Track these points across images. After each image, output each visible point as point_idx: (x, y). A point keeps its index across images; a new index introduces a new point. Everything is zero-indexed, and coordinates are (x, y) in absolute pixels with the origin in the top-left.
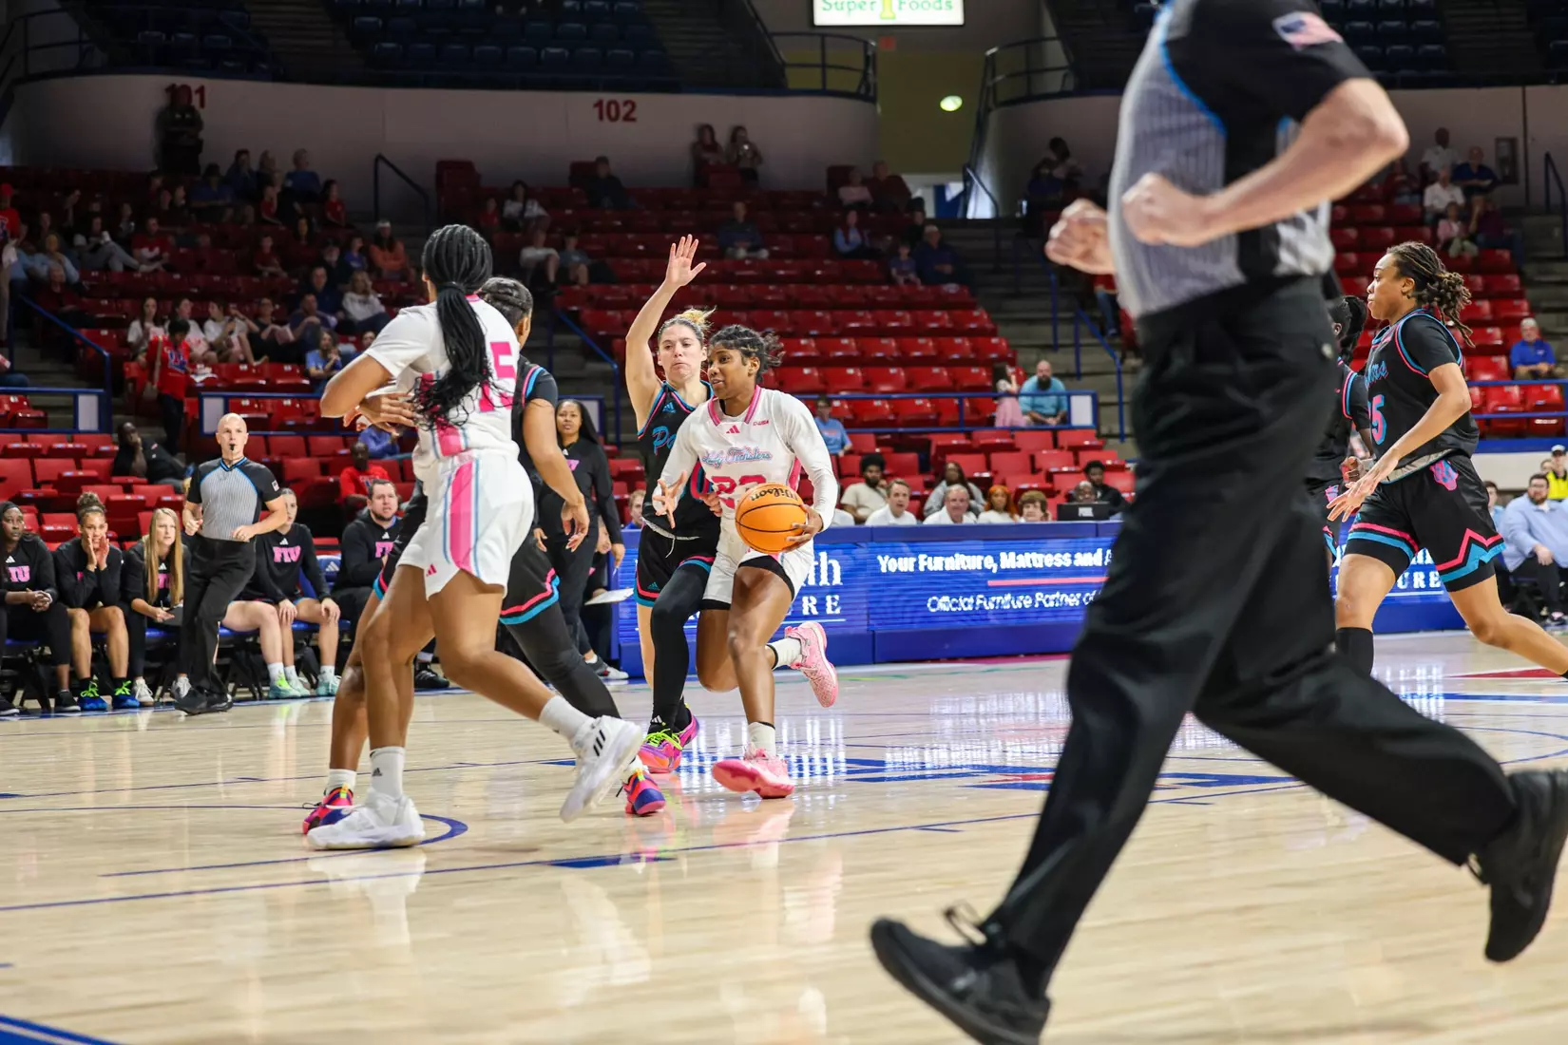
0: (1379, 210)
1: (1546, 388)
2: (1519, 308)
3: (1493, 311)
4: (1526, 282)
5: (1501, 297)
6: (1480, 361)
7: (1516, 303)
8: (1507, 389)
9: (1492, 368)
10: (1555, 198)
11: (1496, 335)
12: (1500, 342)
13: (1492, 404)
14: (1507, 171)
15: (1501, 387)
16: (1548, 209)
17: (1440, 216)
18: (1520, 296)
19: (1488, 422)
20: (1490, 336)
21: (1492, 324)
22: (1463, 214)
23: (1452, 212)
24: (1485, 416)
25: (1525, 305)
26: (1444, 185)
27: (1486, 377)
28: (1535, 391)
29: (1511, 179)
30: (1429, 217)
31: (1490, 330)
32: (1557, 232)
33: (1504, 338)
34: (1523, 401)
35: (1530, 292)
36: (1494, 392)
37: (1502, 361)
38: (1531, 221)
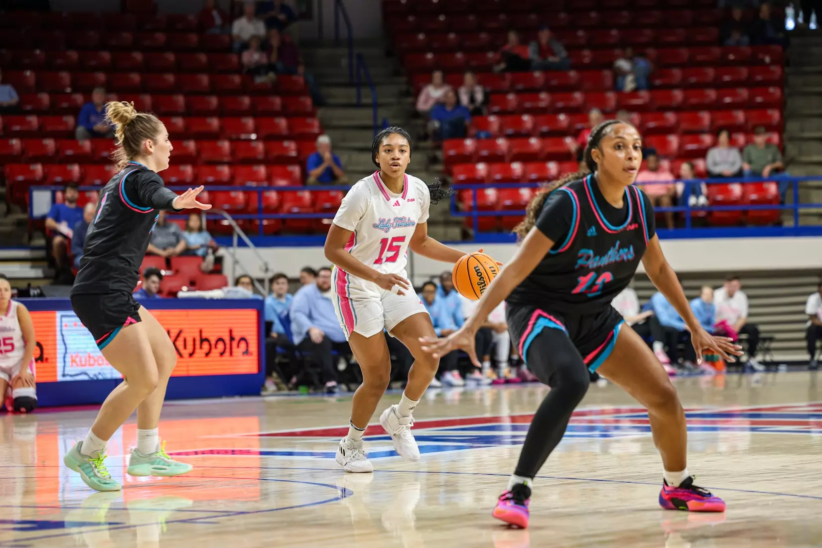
0: (194, 38)
1: (333, 194)
2: (311, 126)
3: (290, 127)
4: (319, 102)
5: (295, 115)
6: (278, 169)
7: (309, 120)
8: (300, 194)
9: (288, 175)
10: (344, 33)
11: (291, 148)
12: (293, 154)
13: (287, 206)
14: (304, 8)
15: (294, 192)
16: (337, 42)
17: (245, 46)
18: (312, 115)
19: (283, 221)
20: (287, 149)
21: (289, 138)
22: (264, 46)
23: (254, 44)
24: (281, 215)
25: (316, 123)
26: (250, 20)
27: (282, 183)
28: (322, 196)
29: (307, 15)
30: (236, 45)
31: (286, 144)
32: (344, 62)
33: (299, 150)
34: (313, 203)
35: (320, 112)
36: (289, 196)
37: (296, 170)
38: (322, 52)
